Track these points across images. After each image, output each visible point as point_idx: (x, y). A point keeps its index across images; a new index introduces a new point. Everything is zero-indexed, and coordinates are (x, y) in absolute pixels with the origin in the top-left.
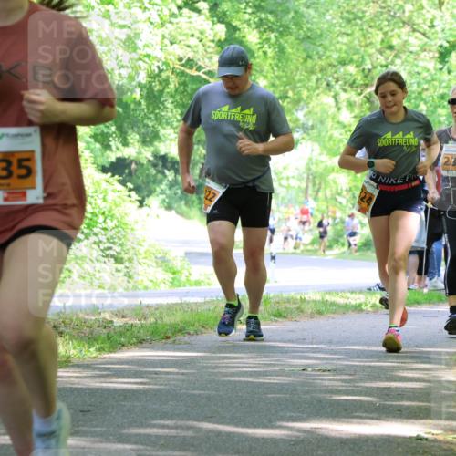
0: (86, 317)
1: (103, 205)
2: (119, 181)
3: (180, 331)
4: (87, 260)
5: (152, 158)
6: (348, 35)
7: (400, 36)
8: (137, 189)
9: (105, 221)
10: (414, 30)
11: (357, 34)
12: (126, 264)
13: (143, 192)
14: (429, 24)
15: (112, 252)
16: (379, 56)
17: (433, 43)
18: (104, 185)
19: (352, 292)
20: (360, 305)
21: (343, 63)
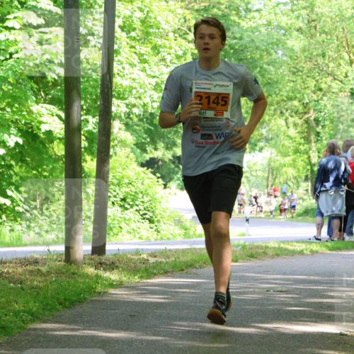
0: (132, 257)
1: (141, 187)
2: (152, 172)
3: (190, 266)
4: (132, 221)
5: (171, 158)
6: (293, 82)
7: (326, 82)
8: (163, 177)
9: (143, 197)
10: (335, 79)
11: (299, 81)
12: (156, 224)
13: (166, 179)
14: (344, 75)
15: (147, 216)
16: (313, 95)
17: (347, 87)
18: (142, 175)
19: (298, 242)
20: (302, 251)
21: (291, 99)
